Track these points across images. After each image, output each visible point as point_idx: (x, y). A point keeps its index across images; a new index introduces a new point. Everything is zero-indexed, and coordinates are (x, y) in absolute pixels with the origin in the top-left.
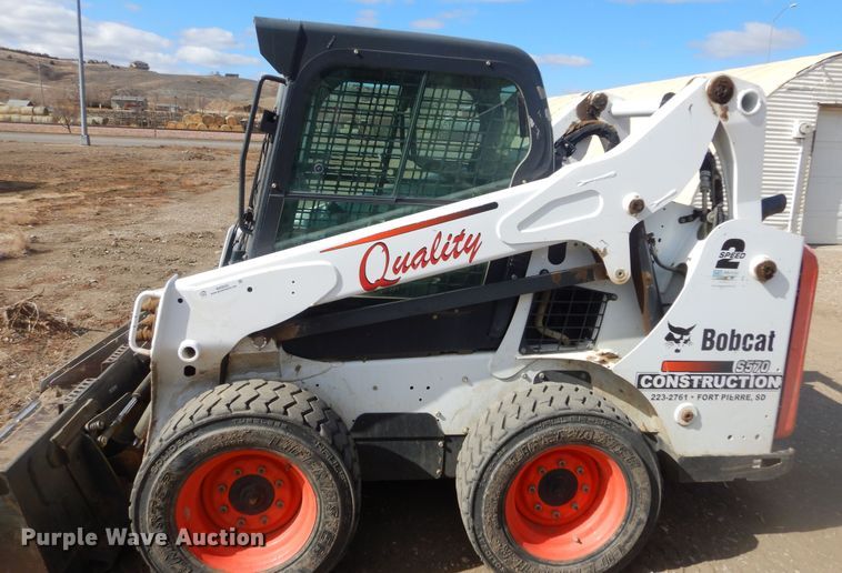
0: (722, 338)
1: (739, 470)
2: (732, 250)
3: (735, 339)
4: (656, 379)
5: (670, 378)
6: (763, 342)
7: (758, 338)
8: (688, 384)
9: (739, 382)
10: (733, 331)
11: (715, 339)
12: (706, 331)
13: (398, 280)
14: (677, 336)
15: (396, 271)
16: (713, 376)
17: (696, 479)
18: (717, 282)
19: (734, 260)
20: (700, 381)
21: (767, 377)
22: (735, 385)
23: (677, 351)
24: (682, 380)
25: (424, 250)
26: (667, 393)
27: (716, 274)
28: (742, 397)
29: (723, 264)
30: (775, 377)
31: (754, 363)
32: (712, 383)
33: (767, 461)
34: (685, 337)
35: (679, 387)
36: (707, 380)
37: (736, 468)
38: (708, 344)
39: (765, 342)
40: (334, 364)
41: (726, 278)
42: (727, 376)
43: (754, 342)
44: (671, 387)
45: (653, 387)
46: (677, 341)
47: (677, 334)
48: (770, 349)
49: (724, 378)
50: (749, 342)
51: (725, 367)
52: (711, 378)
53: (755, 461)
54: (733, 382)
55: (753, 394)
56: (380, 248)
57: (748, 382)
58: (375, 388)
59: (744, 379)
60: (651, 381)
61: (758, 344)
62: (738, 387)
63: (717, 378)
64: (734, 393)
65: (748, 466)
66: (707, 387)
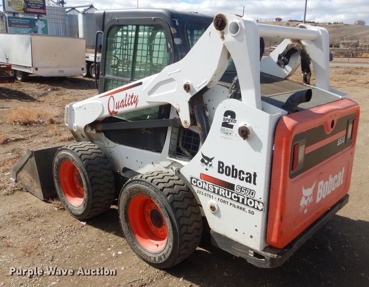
0: (228, 169)
1: (241, 252)
2: (229, 117)
3: (235, 171)
4: (198, 182)
5: (204, 183)
6: (250, 177)
7: (247, 174)
8: (212, 190)
9: (238, 198)
10: (233, 166)
11: (224, 168)
12: (220, 162)
13: (117, 112)
14: (206, 161)
15: (116, 108)
16: (225, 190)
17: (220, 246)
18: (223, 135)
19: (231, 123)
20: (218, 191)
21: (254, 201)
22: (236, 199)
23: (207, 169)
24: (210, 186)
25: (123, 101)
26: (204, 192)
27: (222, 130)
28: (241, 208)
29: (225, 125)
30: (259, 202)
31: (246, 189)
32: (225, 193)
33: (256, 254)
34: (210, 163)
35: (208, 190)
36: (222, 191)
37: (240, 250)
38: (221, 170)
39: (251, 178)
40: (117, 145)
41: (227, 133)
42: (232, 193)
43: (245, 176)
44: (205, 189)
45: (197, 186)
46: (206, 164)
47: (206, 160)
48: (255, 183)
49: (230, 193)
50: (242, 175)
51: (231, 187)
52: (224, 190)
53: (250, 251)
54: (235, 197)
55: (247, 209)
56: (112, 98)
57: (243, 200)
58: (127, 158)
59: (241, 197)
60: (196, 182)
61: (247, 178)
62: (238, 201)
63: (227, 191)
64: (237, 204)
65: (246, 252)
66: (222, 195)
